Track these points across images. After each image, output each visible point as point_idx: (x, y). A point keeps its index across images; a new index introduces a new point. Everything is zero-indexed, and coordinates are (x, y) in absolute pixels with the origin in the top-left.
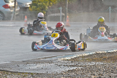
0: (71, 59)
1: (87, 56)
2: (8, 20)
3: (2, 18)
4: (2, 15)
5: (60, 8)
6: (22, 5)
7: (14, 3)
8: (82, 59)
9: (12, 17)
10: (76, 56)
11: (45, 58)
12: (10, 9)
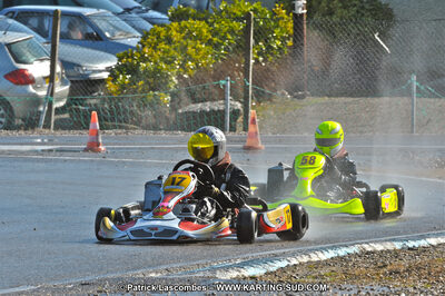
1: (326, 263)
2: (25, 129)
5: (223, 82)
7: (48, 63)
10: (283, 264)
12: (35, 88)
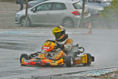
0: (101, 75)
3: (71, 25)
4: (71, 23)
6: (94, 12)
8: (115, 74)
9: (78, 24)
11: (69, 74)
